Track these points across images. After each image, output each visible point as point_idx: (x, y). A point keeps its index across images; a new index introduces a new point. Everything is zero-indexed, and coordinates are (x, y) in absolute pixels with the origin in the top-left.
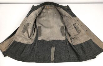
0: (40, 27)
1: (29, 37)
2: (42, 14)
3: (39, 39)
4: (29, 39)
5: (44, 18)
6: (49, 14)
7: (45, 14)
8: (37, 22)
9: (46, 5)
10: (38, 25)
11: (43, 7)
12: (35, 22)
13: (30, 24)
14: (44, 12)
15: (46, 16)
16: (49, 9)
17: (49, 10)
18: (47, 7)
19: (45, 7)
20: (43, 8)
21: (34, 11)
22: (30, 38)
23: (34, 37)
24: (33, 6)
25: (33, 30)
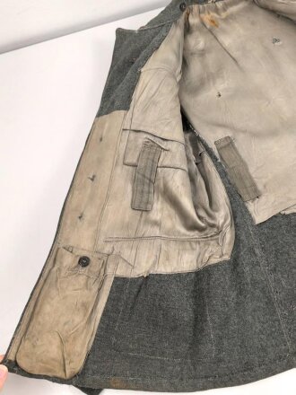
0: (229, 144)
1: (193, 227)
4: (195, 234)
5: (221, 86)
7: (211, 59)
8: (195, 122)
9: (195, 7)
10: (211, 136)
13: (164, 145)
14: (203, 53)
15: (220, 69)
16: (222, 25)
17: (224, 31)
18: (206, 18)
19: (193, 21)
21: (146, 59)
22: (201, 229)
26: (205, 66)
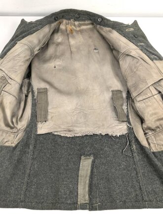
0: (44, 92)
1: (7, 125)
2: (51, 50)
3: (40, 132)
4: (8, 129)
5: (58, 63)
6: (73, 49)
7: (61, 48)
8: (33, 75)
9: (65, 21)
10: (37, 84)
11: (54, 25)
12: (28, 75)
13: (9, 81)
14: (58, 44)
15: (63, 54)
16: (74, 33)
17: (73, 37)
18: (69, 27)
19: (62, 27)
20: (56, 31)
21: (23, 37)
22: (12, 128)
23: (23, 124)
24: (23, 21)
25: (21, 101)
26: (56, 51)
